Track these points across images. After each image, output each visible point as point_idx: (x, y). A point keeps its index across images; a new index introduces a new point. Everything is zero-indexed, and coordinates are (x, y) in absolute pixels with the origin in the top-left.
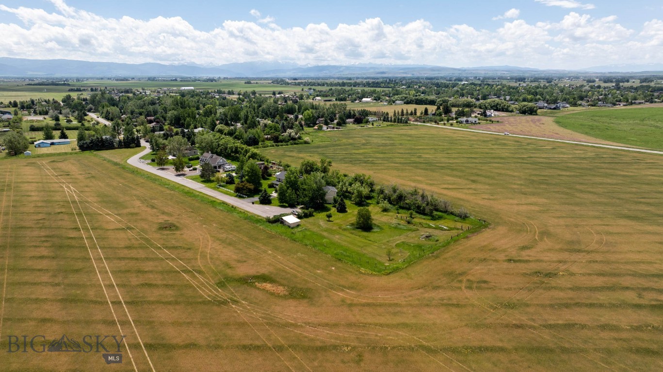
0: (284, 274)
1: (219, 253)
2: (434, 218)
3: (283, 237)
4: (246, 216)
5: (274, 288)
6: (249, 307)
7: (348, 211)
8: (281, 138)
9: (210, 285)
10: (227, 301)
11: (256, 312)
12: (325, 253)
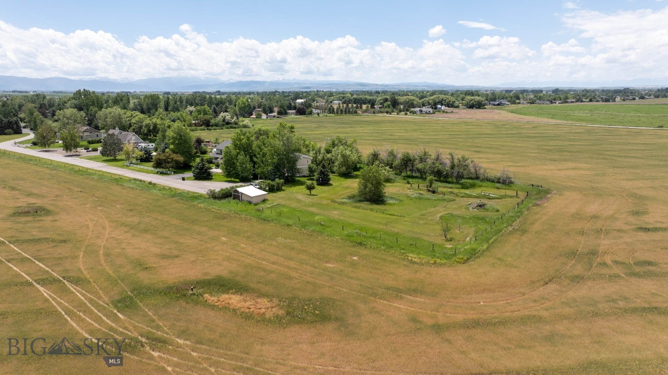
0: (262, 274)
1: (124, 246)
2: (464, 187)
3: (243, 216)
4: (172, 193)
5: (248, 304)
6: (195, 354)
7: (333, 184)
8: (213, 121)
9: (97, 306)
10: (138, 341)
11: (216, 364)
12: (328, 235)
